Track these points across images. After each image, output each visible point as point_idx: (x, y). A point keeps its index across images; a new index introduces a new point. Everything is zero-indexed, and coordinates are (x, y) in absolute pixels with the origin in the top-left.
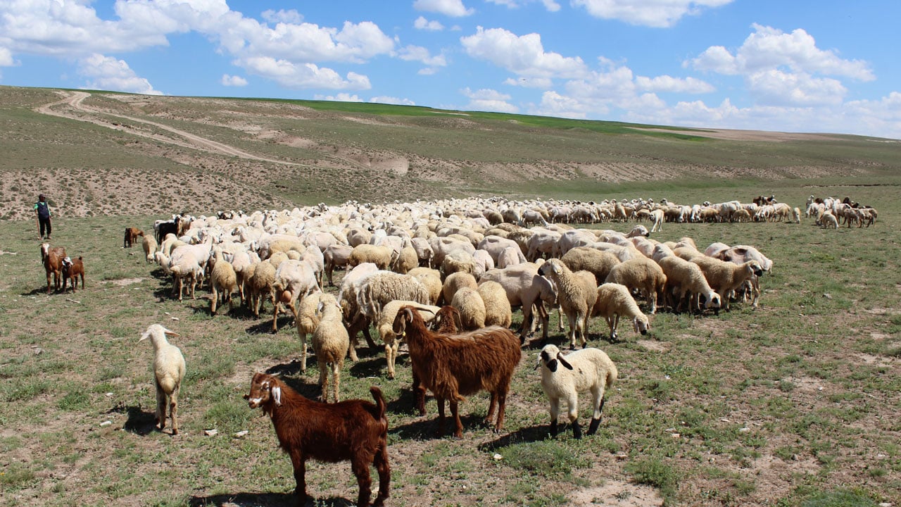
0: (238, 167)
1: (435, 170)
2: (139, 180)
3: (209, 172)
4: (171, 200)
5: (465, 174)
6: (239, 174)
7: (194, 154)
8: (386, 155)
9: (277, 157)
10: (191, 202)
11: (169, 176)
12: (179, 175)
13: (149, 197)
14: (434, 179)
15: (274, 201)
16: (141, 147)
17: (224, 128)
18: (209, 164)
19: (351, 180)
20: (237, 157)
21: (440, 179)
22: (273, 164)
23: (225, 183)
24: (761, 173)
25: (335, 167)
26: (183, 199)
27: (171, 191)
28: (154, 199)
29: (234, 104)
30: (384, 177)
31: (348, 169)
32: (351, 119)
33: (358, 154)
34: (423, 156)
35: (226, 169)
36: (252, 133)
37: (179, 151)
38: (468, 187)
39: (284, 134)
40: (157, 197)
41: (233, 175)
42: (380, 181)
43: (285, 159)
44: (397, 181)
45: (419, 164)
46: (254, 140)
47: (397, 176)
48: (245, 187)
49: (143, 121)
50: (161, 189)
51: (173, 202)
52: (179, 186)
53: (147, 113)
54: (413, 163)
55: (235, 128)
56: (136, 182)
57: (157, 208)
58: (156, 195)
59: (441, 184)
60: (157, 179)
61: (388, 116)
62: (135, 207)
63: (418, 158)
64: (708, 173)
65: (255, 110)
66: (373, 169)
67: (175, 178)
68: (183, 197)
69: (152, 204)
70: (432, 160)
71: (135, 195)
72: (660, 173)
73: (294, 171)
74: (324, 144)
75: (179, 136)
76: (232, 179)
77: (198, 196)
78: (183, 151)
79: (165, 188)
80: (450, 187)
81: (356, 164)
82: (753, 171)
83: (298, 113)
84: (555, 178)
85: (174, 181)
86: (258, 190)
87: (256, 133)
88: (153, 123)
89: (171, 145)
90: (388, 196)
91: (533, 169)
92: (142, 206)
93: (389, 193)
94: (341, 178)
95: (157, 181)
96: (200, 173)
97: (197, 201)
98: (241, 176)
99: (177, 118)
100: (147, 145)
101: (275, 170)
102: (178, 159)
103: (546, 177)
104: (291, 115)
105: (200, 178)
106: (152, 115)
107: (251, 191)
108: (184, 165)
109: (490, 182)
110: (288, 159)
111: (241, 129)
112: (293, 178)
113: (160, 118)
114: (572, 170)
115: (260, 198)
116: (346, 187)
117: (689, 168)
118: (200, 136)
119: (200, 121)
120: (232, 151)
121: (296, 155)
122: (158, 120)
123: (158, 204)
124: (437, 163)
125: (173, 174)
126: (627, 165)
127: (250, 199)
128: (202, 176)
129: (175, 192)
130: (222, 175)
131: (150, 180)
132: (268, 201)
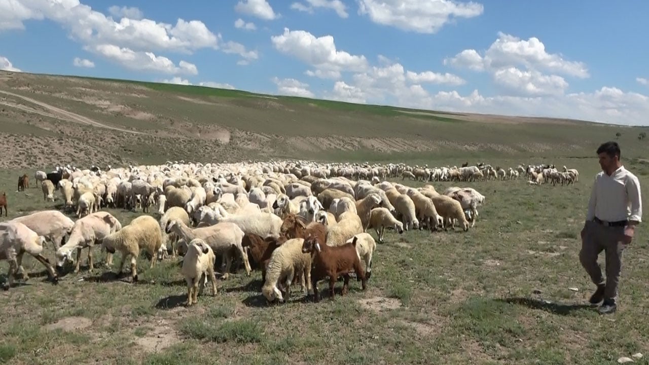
0: (92, 134)
1: (250, 141)
2: (8, 141)
3: (68, 137)
4: (36, 159)
5: (273, 144)
6: (93, 139)
7: (53, 121)
8: (212, 127)
9: (125, 127)
10: (53, 160)
11: (34, 139)
12: (43, 138)
13: (17, 156)
14: (250, 147)
15: (123, 161)
16: (7, 115)
17: (79, 102)
18: (67, 131)
19: (185, 147)
20: (91, 126)
21: (254, 148)
22: (122, 132)
23: (82, 146)
24: (500, 148)
25: (172, 136)
26: (46, 158)
27: (36, 151)
28: (21, 157)
29: (87, 83)
30: (211, 145)
31: (182, 138)
32: (182, 98)
33: (191, 127)
34: (241, 129)
35: (82, 135)
36: (103, 107)
37: (41, 119)
38: (276, 154)
39: (130, 109)
40: (24, 156)
41: (87, 140)
42: (208, 148)
43: (132, 129)
44: (222, 148)
45: (238, 135)
46: (105, 112)
47: (222, 145)
48: (99, 149)
49: (8, 93)
50: (27, 149)
51: (38, 160)
52: (43, 147)
53: (10, 86)
54: (233, 135)
55: (88, 102)
56: (5, 142)
57: (24, 164)
58: (23, 154)
59: (255, 151)
60: (24, 141)
61: (212, 97)
62: (5, 164)
63: (237, 130)
64: (459, 147)
65: (105, 89)
66: (203, 138)
67: (39, 141)
68: (47, 156)
69: (19, 161)
70: (248, 133)
71: (5, 154)
72: (422, 146)
73: (139, 138)
74: (163, 118)
75: (40, 107)
76: (87, 143)
77: (60, 156)
78: (43, 119)
79: (31, 149)
80: (263, 154)
81: (189, 134)
82: (493, 146)
83: (142, 92)
84: (342, 149)
85: (39, 143)
86: (110, 152)
87: (106, 107)
88: (18, 96)
89: (33, 114)
90: (214, 160)
91: (326, 142)
92: (11, 163)
93: (215, 157)
94: (177, 145)
95: (24, 143)
96: (61, 137)
97: (58, 159)
98: (94, 141)
99: (38, 92)
100: (13, 113)
101: (124, 137)
102: (40, 126)
103: (335, 147)
104: (135, 93)
105: (61, 141)
106: (15, 88)
107: (104, 153)
108: (46, 130)
109: (293, 151)
110: (134, 129)
111: (93, 104)
112: (138, 144)
113: (22, 91)
114: (356, 144)
115: (112, 158)
116: (182, 152)
117: (444, 143)
118: (59, 107)
119: (57, 95)
120: (87, 121)
121: (141, 125)
122: (22, 93)
123: (25, 161)
124: (252, 135)
125: (37, 137)
126: (397, 139)
127: (103, 159)
128: (63, 140)
129: (39, 152)
130: (79, 139)
131: (17, 142)
132: (118, 161)
